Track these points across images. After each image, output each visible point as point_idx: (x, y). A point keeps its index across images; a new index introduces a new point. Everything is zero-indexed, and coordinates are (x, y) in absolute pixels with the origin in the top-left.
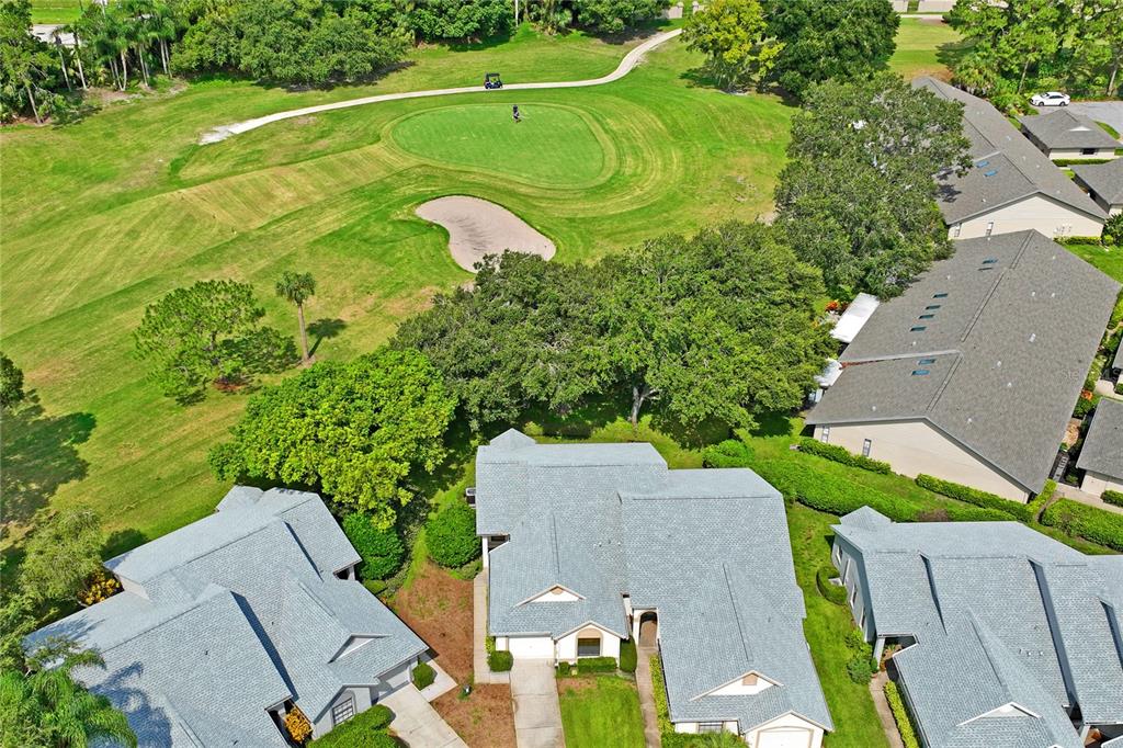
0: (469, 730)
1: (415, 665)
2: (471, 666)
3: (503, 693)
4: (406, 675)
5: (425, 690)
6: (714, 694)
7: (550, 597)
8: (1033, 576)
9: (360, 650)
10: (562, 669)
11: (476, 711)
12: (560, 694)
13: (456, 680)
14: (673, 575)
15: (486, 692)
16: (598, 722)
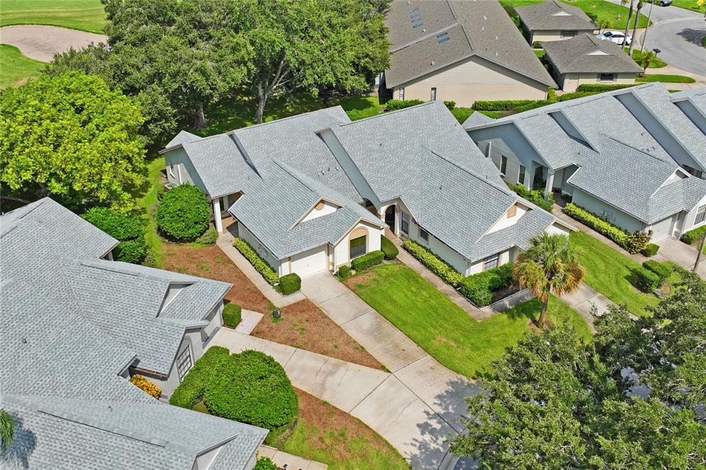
0: (301, 339)
1: (222, 307)
2: (264, 298)
3: (306, 306)
4: (217, 320)
5: (239, 328)
6: (489, 233)
7: (315, 214)
8: (622, 105)
9: (177, 301)
10: (342, 274)
11: (295, 325)
12: (354, 291)
13: (260, 311)
14: (398, 170)
15: (293, 310)
16: (398, 296)
